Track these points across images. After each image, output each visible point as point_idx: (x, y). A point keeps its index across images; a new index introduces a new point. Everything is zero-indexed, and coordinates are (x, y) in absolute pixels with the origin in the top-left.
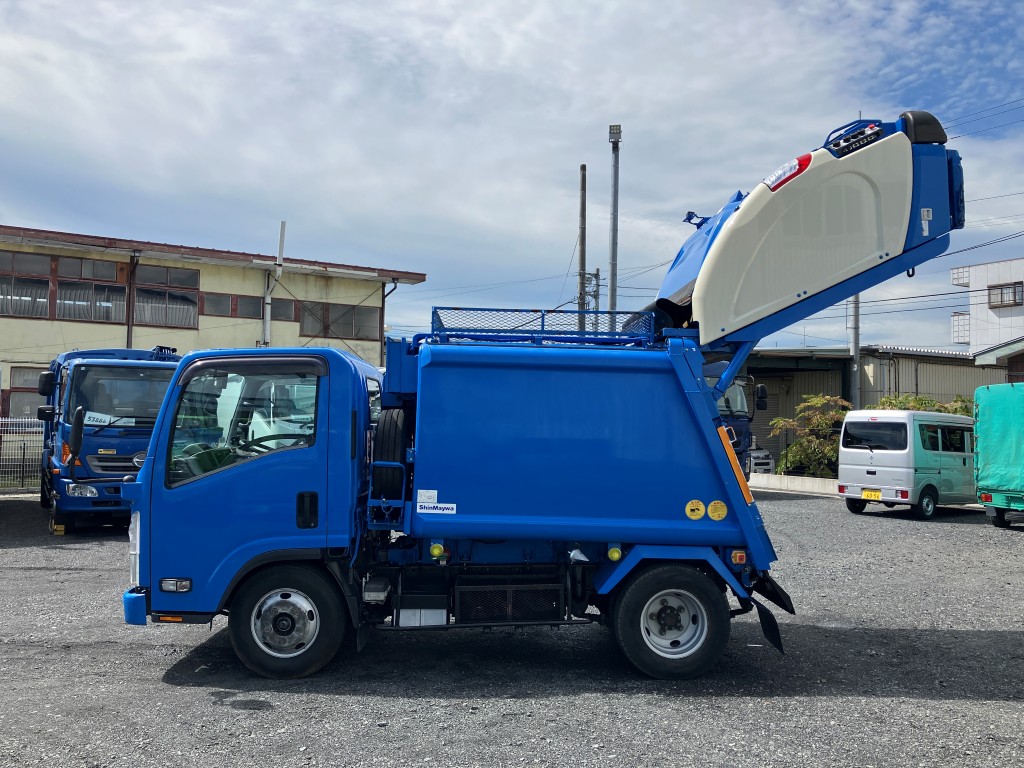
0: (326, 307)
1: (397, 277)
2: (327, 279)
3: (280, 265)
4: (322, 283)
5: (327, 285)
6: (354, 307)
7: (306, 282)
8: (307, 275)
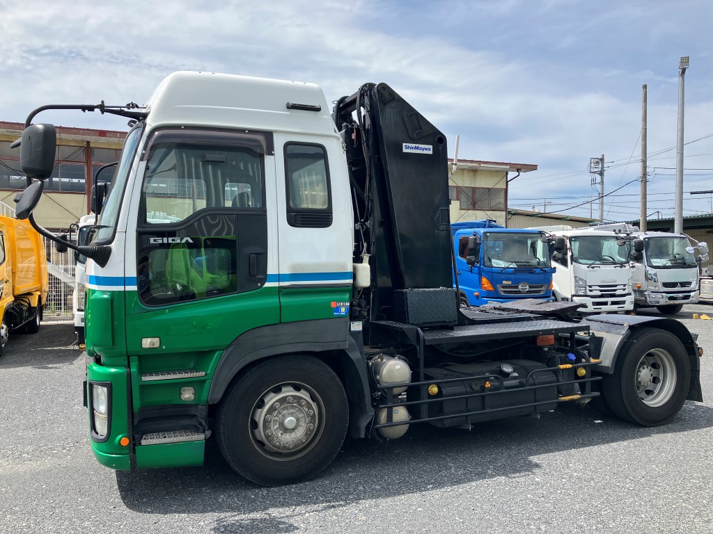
0: (474, 190)
1: (519, 168)
2: (474, 171)
3: (456, 164)
4: (472, 174)
5: (474, 175)
6: (489, 189)
7: (463, 174)
8: (463, 169)
